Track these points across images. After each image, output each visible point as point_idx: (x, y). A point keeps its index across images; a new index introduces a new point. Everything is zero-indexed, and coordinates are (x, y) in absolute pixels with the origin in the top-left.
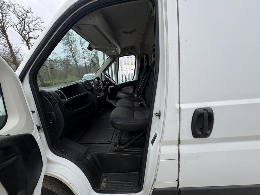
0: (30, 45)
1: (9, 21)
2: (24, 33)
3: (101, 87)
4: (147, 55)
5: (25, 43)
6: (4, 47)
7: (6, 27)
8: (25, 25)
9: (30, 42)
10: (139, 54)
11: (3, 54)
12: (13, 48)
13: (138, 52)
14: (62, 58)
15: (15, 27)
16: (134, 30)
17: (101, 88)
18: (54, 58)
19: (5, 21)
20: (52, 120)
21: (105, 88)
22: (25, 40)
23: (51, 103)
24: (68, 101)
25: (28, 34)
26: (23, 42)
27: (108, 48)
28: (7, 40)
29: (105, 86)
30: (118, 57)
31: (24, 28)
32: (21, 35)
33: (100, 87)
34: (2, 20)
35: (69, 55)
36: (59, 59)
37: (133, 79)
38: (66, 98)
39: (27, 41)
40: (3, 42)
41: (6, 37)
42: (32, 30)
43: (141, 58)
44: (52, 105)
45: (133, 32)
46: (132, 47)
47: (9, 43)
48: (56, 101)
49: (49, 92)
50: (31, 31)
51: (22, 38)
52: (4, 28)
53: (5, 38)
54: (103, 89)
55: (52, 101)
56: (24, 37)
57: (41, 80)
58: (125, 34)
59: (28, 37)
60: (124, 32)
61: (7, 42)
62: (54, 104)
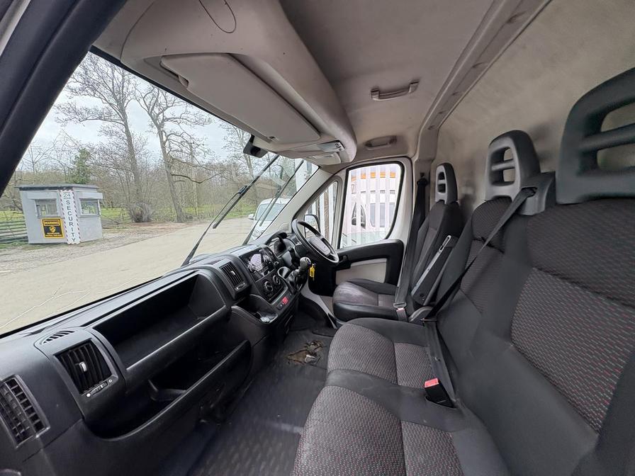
0: (164, 134)
1: (134, 89)
2: (156, 110)
3: (286, 270)
4: (448, 167)
5: (156, 130)
6: (119, 141)
7: (127, 101)
8: (158, 94)
9: (165, 127)
10: (415, 159)
11: (115, 154)
12: (134, 141)
13: (410, 154)
14: (221, 161)
15: (142, 100)
16: (415, 82)
17: (285, 273)
18: (206, 161)
19: (127, 89)
21: (296, 276)
22: (156, 124)
23: (15, 432)
25: (163, 112)
26: (151, 128)
27: (315, 147)
28: (126, 125)
29: (297, 270)
30: (345, 170)
31: (157, 101)
32: (150, 115)
33: (281, 272)
34: (121, 88)
35: (236, 153)
36: (216, 161)
37: (387, 238)
38: (113, 372)
39: (160, 127)
40: (118, 130)
41: (124, 119)
42: (170, 105)
43: (422, 174)
45: (409, 88)
46: (394, 140)
47: (127, 132)
48: (35, 419)
50: (168, 107)
51: (151, 120)
52: (123, 103)
53: (121, 122)
54: (290, 278)
55: (17, 420)
56: (155, 120)
57: (177, 207)
58: (376, 99)
59: (162, 118)
60: (375, 91)
61: (124, 130)
62: (26, 434)
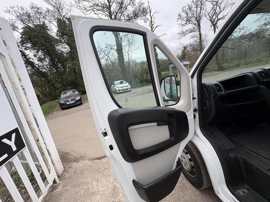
14: (252, 31)
20: (205, 107)
23: (208, 94)
24: (225, 94)
36: (248, 32)
38: (223, 91)
42: (222, 11)
44: (209, 96)
48: (212, 93)
49: (208, 85)
50: (220, 12)
53: (198, 30)
55: (209, 92)
57: (218, 63)
61: (199, 33)
62: (210, 95)
